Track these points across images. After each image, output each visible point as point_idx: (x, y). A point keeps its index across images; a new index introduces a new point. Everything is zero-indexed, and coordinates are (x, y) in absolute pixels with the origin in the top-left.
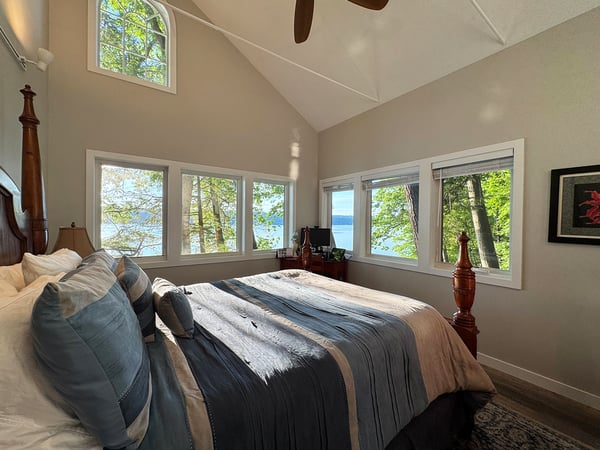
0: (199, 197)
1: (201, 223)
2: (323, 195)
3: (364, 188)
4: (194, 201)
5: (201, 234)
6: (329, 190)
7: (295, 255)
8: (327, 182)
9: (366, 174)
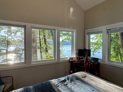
0: (40, 37)
1: (41, 46)
2: (87, 36)
3: (108, 33)
4: (38, 39)
5: (41, 49)
6: (89, 34)
7: (77, 60)
8: (89, 30)
9: (109, 27)
